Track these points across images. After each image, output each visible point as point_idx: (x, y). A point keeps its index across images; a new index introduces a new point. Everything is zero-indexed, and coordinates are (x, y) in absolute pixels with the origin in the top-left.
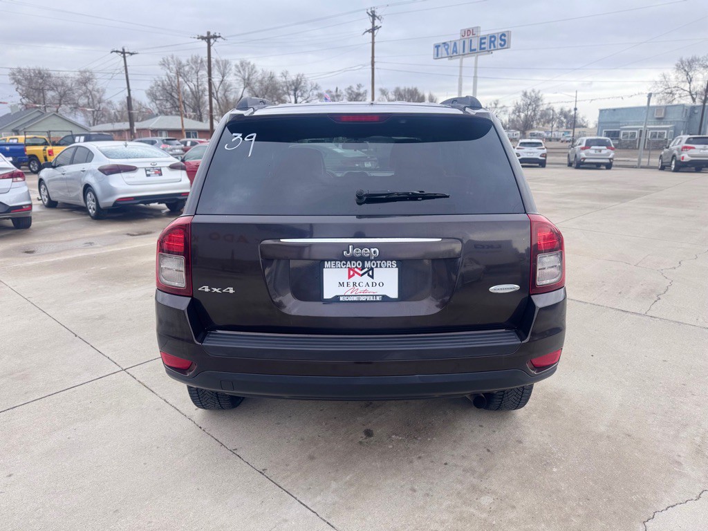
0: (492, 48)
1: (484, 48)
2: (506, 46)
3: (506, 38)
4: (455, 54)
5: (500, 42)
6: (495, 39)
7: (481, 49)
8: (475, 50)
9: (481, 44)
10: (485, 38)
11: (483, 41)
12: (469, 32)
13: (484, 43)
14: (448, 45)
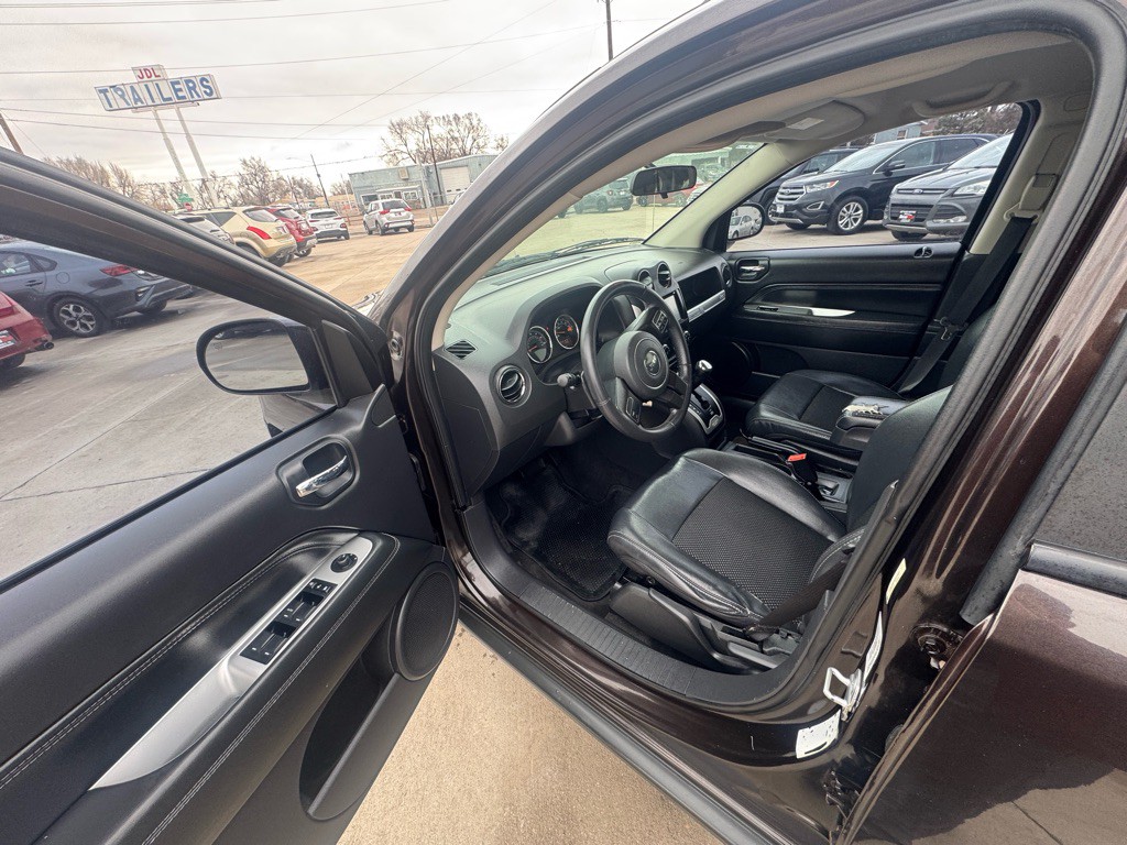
0: (196, 97)
1: (184, 97)
2: (214, 96)
3: (209, 84)
4: (139, 104)
5: (203, 89)
6: (195, 85)
7: (179, 98)
8: (170, 99)
9: (176, 91)
10: (178, 83)
11: (177, 87)
12: (146, 73)
13: (180, 90)
14: (121, 90)
